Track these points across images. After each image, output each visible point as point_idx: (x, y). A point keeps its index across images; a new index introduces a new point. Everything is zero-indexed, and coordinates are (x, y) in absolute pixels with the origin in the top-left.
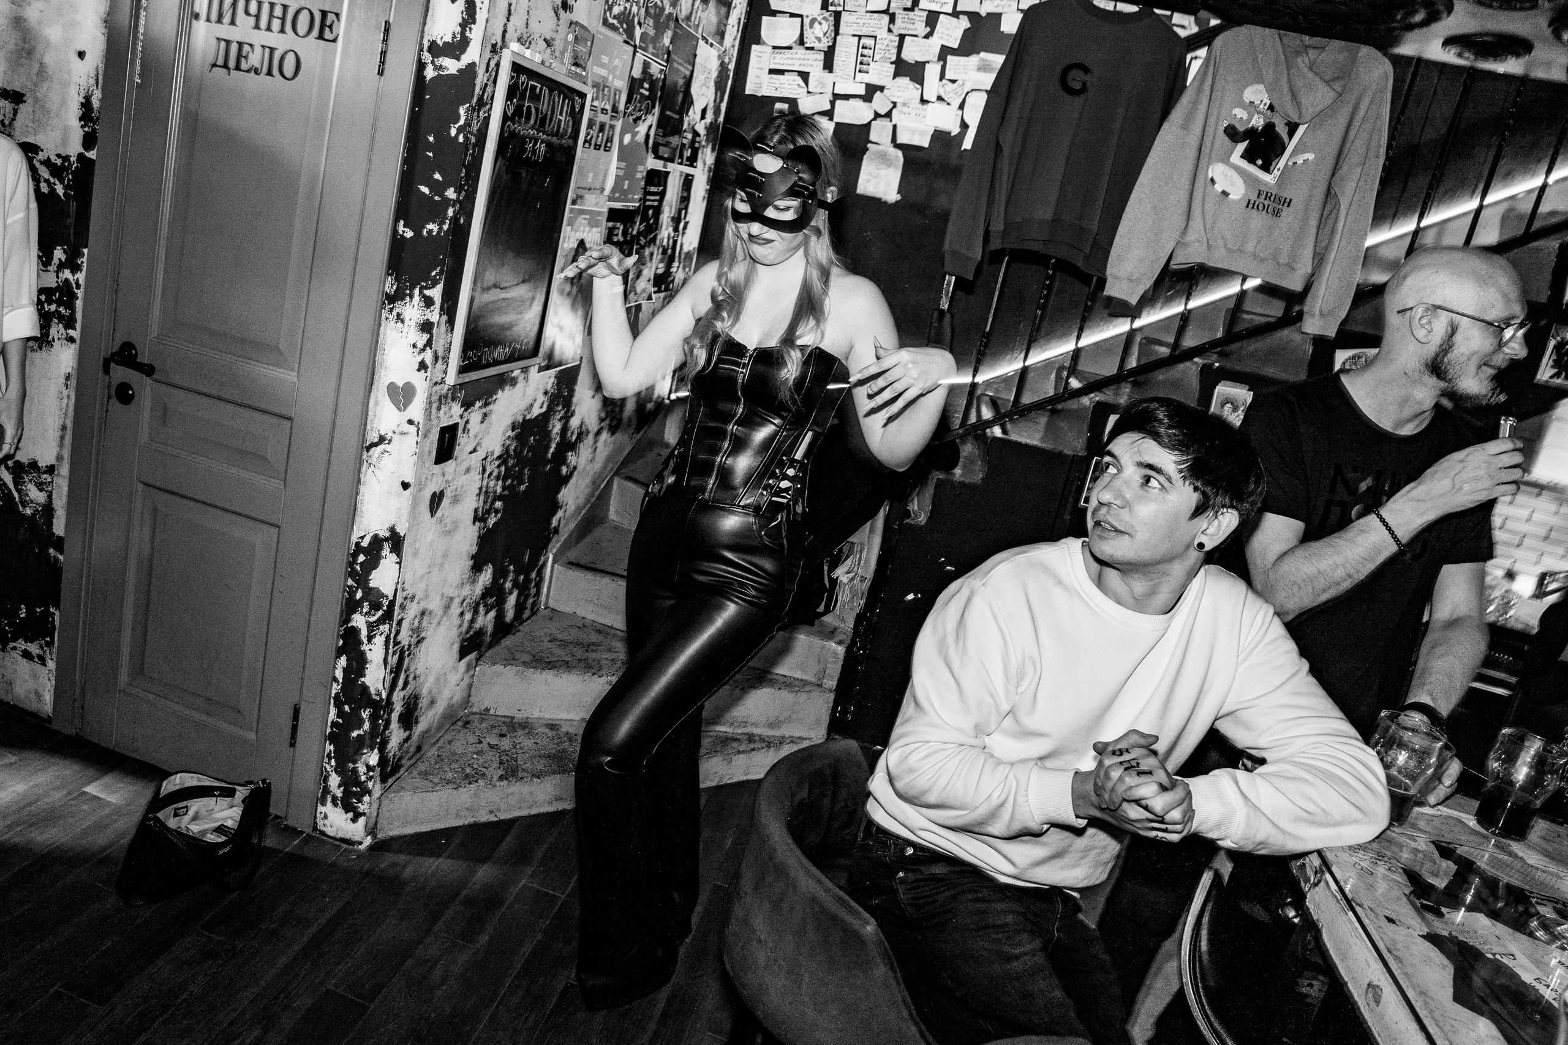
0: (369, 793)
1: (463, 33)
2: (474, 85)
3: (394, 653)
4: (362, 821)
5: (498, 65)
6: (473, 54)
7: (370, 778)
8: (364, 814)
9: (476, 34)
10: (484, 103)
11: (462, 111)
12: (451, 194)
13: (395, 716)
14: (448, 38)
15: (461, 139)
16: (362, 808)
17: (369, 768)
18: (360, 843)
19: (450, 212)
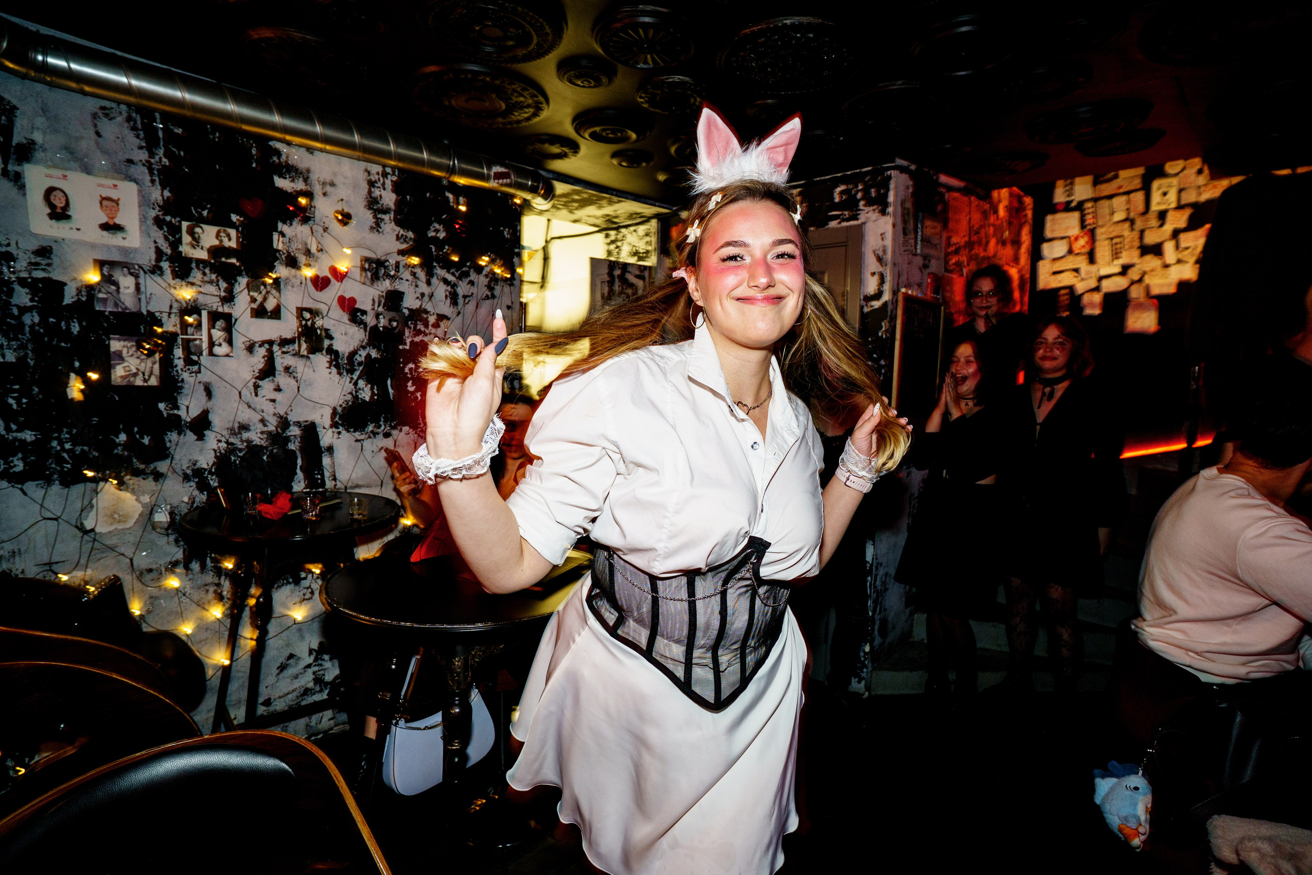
0: (866, 667)
1: (879, 289)
2: (887, 312)
3: (874, 593)
4: (863, 683)
5: (897, 300)
6: (886, 297)
7: (866, 659)
8: (864, 678)
9: (887, 287)
10: (893, 319)
11: (883, 324)
12: (882, 362)
13: (876, 627)
14: (872, 293)
15: (884, 337)
16: (864, 675)
17: (865, 653)
18: (863, 695)
19: (883, 371)
